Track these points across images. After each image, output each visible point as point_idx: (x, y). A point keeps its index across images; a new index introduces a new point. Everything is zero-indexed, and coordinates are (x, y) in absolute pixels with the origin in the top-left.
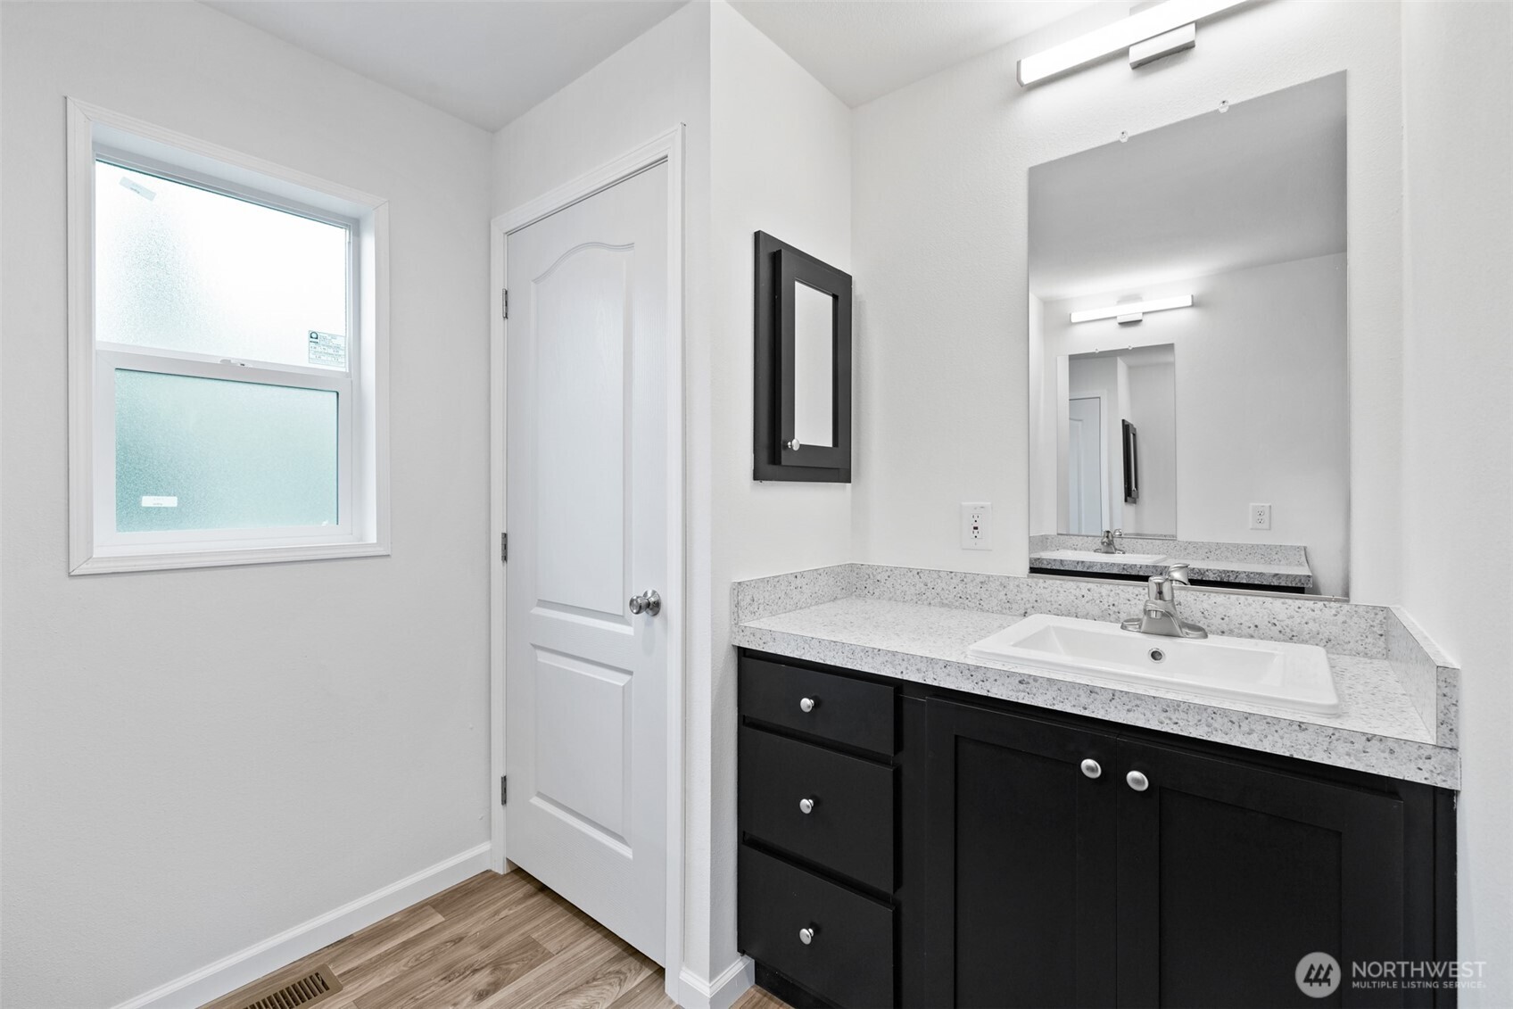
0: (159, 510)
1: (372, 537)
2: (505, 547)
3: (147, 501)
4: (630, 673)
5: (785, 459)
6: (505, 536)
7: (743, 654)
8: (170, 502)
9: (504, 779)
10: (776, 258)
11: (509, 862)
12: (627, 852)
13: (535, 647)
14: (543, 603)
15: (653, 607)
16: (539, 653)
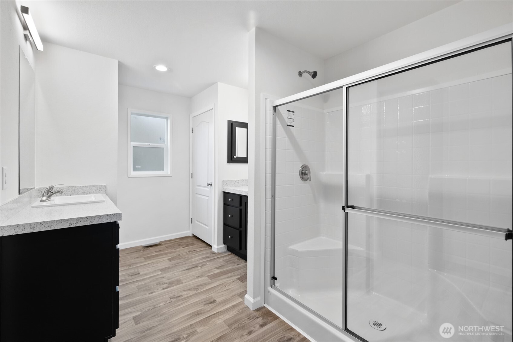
0: (138, 168)
1: (169, 173)
2: (192, 175)
3: (137, 167)
4: (208, 197)
5: (233, 159)
6: (192, 173)
7: (224, 192)
8: (140, 167)
9: (192, 219)
10: (232, 124)
11: (193, 234)
12: (207, 228)
13: (196, 194)
14: (197, 186)
15: (211, 185)
16: (197, 195)
